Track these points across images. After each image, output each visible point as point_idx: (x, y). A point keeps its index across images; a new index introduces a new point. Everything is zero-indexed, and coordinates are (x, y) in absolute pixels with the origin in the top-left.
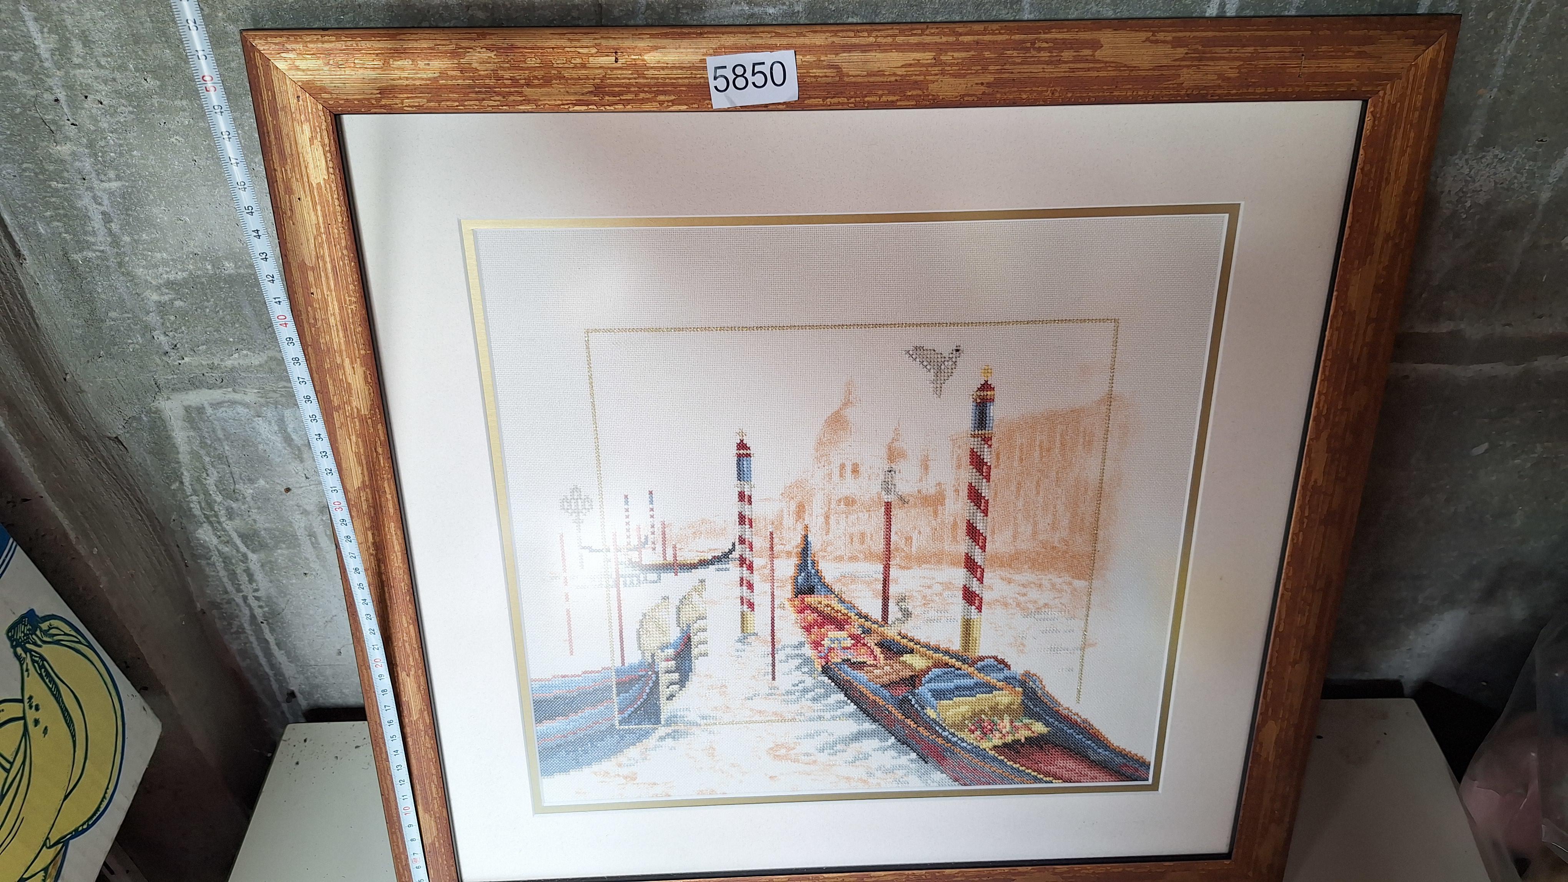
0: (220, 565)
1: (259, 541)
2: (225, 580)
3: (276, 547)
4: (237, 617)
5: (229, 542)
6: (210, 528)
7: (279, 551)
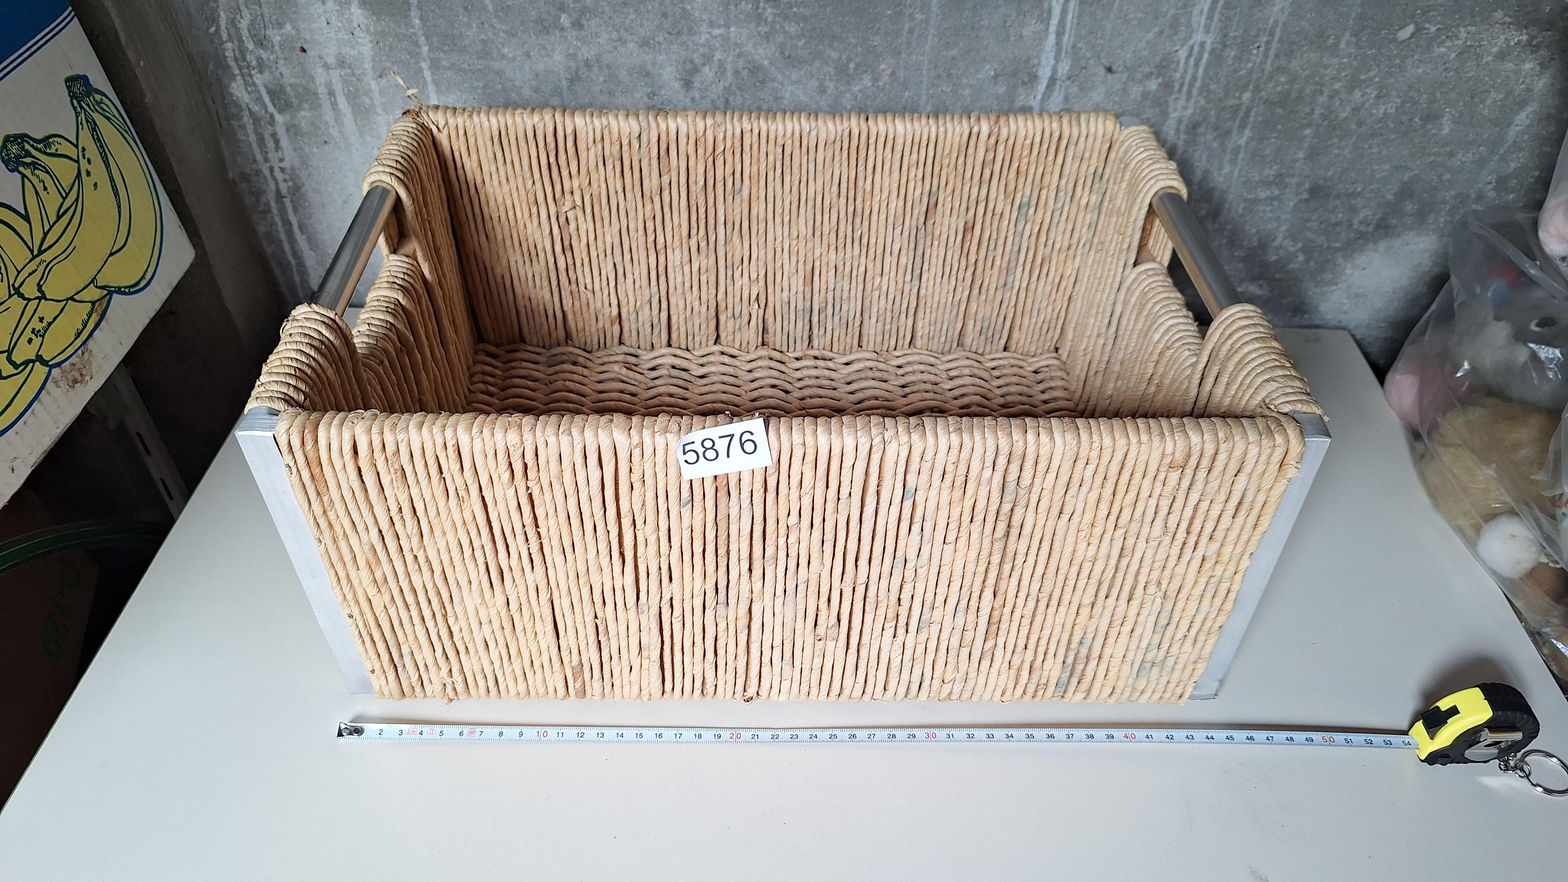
0: (250, 128)
1: (285, 100)
2: (255, 146)
3: (300, 108)
4: (265, 192)
5: (259, 100)
6: (242, 82)
7: (302, 113)
